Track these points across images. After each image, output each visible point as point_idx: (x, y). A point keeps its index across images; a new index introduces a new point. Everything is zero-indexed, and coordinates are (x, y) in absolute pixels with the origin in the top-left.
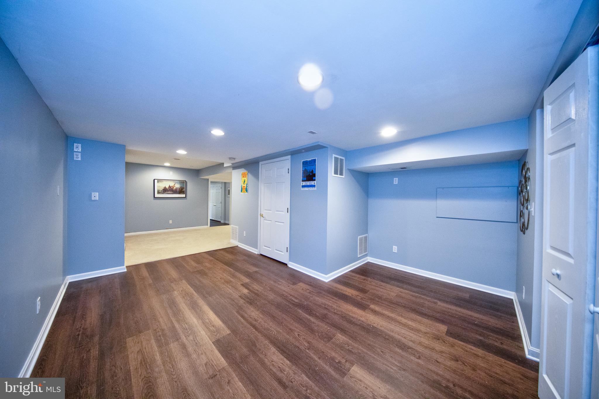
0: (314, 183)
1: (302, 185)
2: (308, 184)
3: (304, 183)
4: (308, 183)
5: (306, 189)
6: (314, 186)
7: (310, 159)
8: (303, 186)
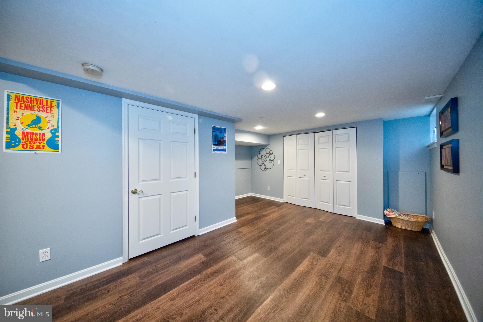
0: (225, 148)
1: (213, 148)
2: (220, 149)
3: (216, 147)
4: (220, 147)
5: (217, 152)
6: (225, 151)
7: (221, 127)
8: (214, 150)
